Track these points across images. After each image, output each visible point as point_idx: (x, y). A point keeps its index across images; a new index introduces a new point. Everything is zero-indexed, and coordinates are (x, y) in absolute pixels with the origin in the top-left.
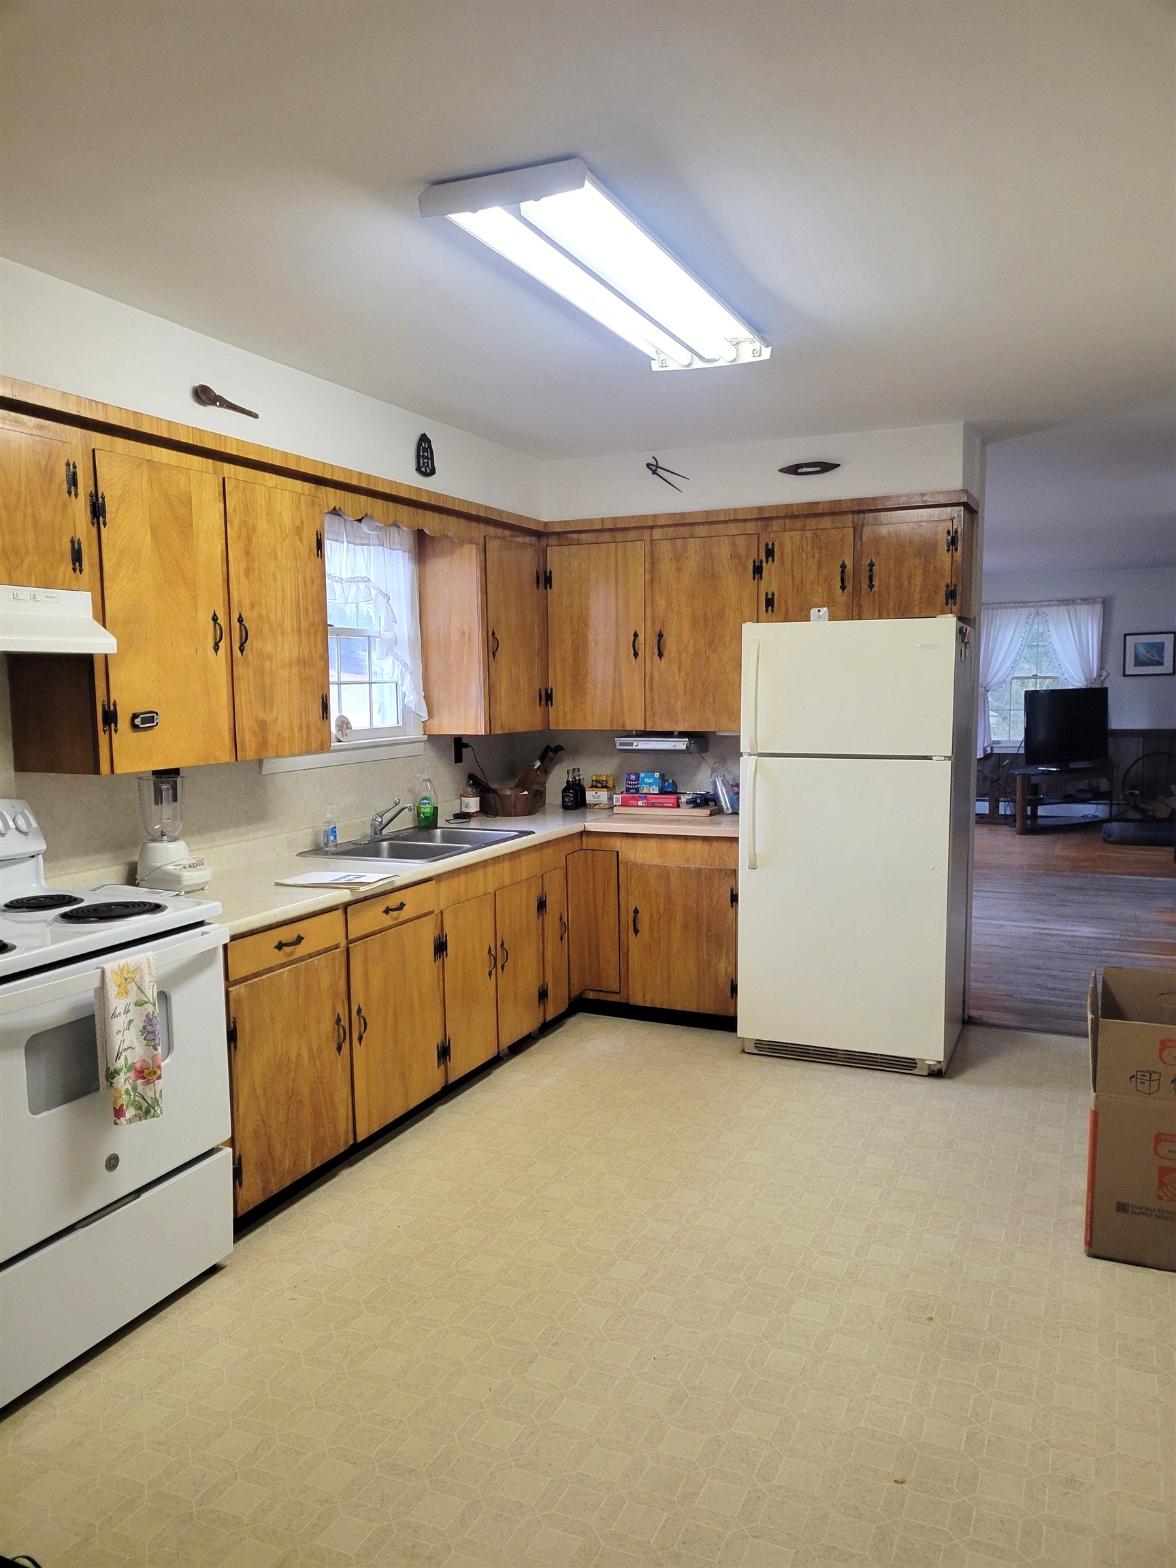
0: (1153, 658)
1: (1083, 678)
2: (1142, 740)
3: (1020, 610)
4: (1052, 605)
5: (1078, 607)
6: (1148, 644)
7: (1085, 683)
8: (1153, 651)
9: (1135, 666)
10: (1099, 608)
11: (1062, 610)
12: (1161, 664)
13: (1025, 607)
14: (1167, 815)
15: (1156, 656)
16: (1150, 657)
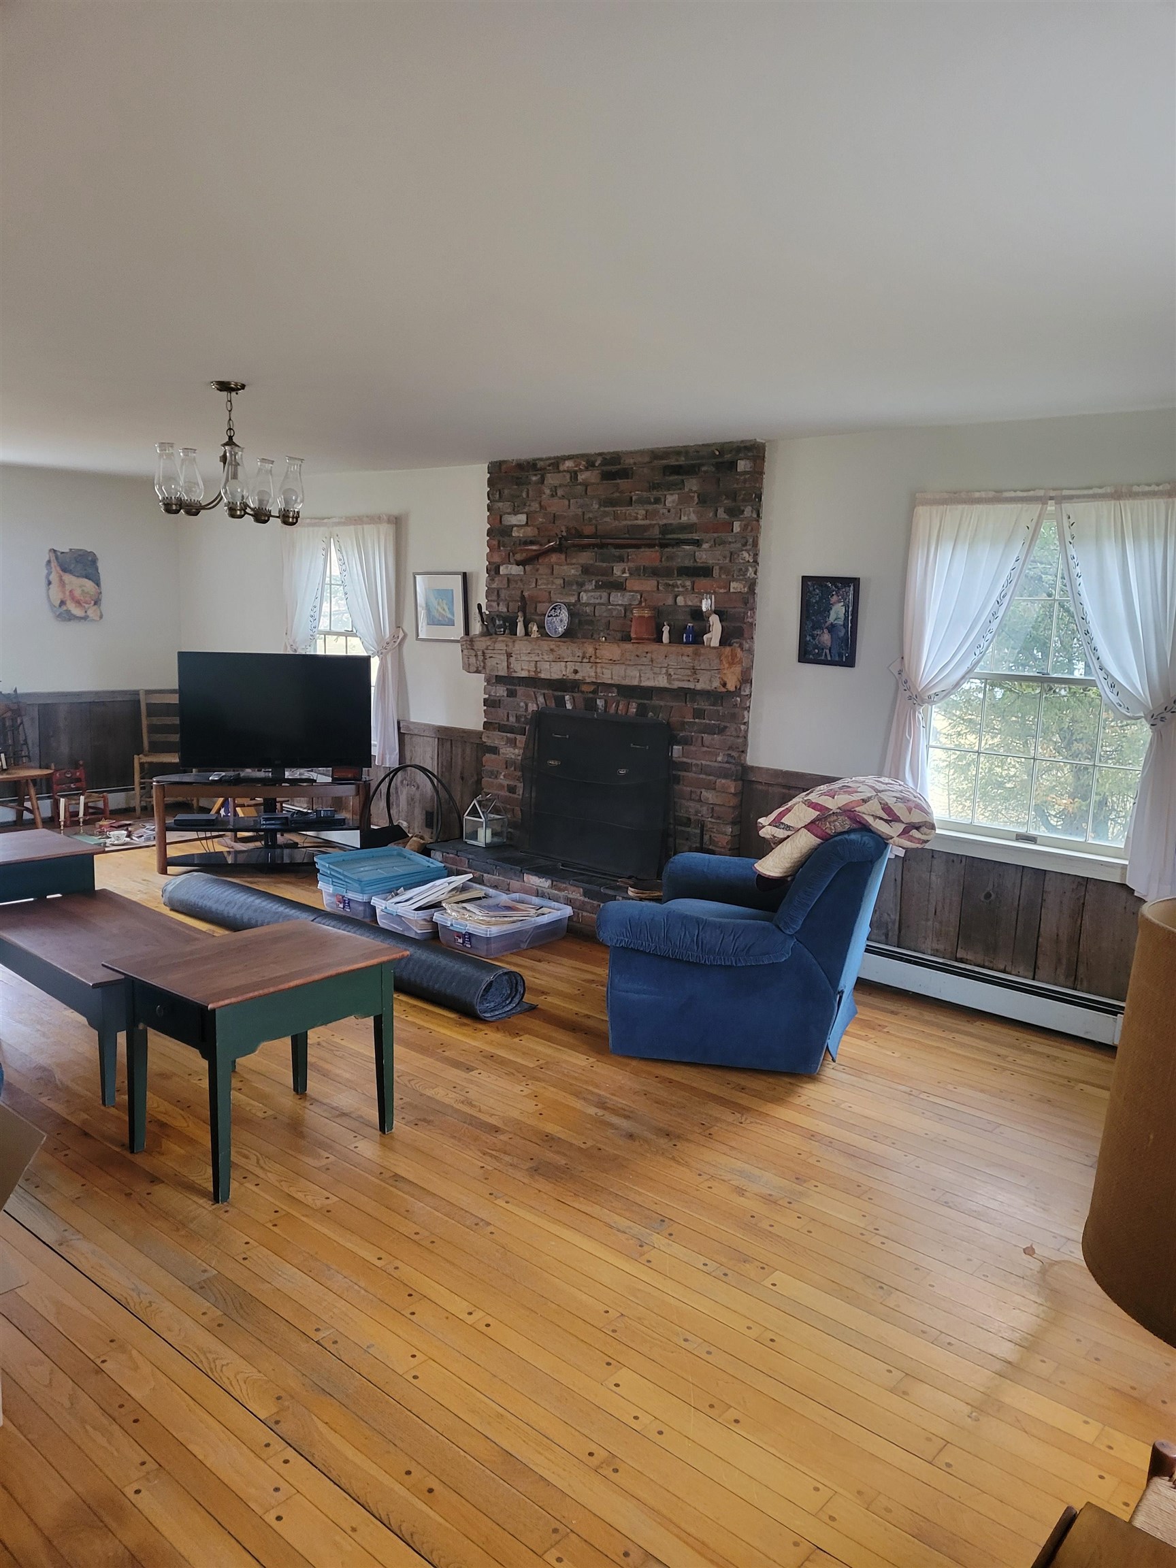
0: (443, 613)
1: (375, 640)
2: (437, 741)
5: (366, 527)
6: (439, 590)
7: (377, 648)
8: (445, 601)
9: (428, 625)
12: (452, 622)
15: (447, 610)
16: (442, 611)
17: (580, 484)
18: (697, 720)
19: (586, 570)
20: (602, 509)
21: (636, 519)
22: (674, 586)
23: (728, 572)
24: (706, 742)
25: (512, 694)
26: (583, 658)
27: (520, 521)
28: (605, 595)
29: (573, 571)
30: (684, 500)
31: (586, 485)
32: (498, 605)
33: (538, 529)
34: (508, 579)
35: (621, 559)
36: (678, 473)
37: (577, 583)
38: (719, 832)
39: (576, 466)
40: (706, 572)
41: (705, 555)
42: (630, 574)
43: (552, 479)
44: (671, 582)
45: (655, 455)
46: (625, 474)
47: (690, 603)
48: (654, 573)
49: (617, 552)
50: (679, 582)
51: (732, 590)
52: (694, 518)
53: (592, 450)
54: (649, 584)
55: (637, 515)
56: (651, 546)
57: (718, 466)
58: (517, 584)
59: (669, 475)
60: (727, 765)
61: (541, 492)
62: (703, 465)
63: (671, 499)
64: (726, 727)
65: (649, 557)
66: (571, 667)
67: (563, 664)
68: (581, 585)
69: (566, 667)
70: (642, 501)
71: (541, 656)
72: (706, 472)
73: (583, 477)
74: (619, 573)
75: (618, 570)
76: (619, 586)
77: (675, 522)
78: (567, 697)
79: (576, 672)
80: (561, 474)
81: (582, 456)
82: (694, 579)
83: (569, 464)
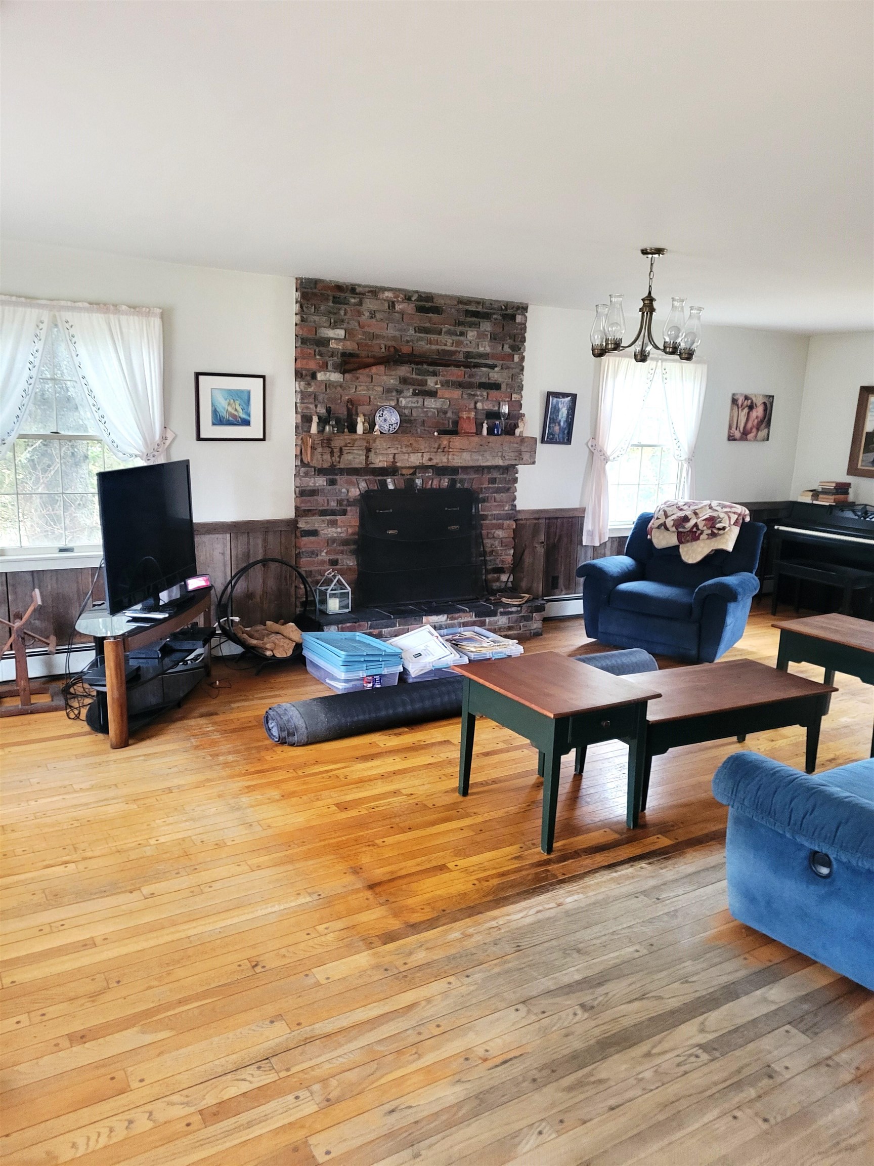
0: (236, 413)
1: (140, 442)
2: (228, 536)
3: (21, 310)
4: (80, 309)
5: (123, 318)
6: (229, 391)
7: (144, 450)
8: (237, 403)
9: (214, 424)
10: (156, 323)
11: (98, 319)
12: (247, 423)
13: (31, 306)
14: (290, 653)
15: (240, 410)
16: (233, 412)
17: (398, 312)
18: (490, 485)
19: (404, 381)
20: (417, 334)
21: (446, 345)
22: (475, 395)
23: (512, 387)
24: (498, 499)
25: (332, 482)
26: (438, 448)
27: (338, 335)
28: (421, 400)
29: (392, 382)
30: (481, 336)
31: (402, 313)
32: (316, 406)
33: (358, 344)
34: (326, 384)
35: (435, 374)
36: (477, 317)
37: (397, 391)
38: (507, 555)
39: (394, 297)
40: (496, 386)
41: (496, 375)
42: (442, 385)
43: (369, 304)
44: (473, 393)
45: (461, 301)
46: (437, 310)
47: (486, 408)
48: (460, 385)
49: (431, 369)
50: (479, 393)
51: (513, 399)
52: (488, 349)
53: (410, 287)
54: (456, 393)
55: (447, 343)
56: (458, 366)
57: (504, 316)
58: (336, 388)
59: (471, 317)
60: (511, 512)
61: (360, 314)
62: (494, 314)
63: (472, 334)
64: (510, 488)
65: (456, 374)
66: (426, 456)
67: (420, 454)
68: (399, 392)
69: (422, 456)
70: (450, 333)
71: (399, 449)
72: (496, 319)
73: (401, 307)
74: (432, 385)
75: (431, 382)
76: (433, 394)
77: (475, 350)
78: (389, 480)
79: (430, 459)
80: (379, 302)
81: (400, 290)
82: (489, 391)
83: (388, 294)
